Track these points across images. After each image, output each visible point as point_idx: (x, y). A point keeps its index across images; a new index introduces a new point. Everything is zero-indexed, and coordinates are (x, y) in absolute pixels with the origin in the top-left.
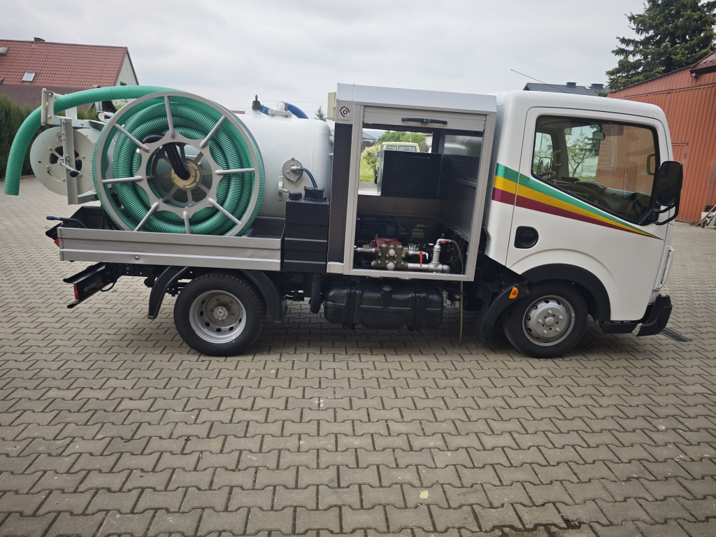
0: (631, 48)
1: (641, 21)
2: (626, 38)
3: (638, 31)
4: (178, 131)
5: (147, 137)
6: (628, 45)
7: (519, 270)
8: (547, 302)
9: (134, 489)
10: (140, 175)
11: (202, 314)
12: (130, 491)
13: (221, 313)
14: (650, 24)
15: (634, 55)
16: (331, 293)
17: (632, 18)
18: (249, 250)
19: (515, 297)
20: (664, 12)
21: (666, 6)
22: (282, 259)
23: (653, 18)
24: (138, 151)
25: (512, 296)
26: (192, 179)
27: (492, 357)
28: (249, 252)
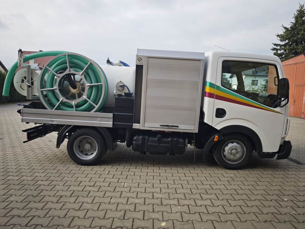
0: (279, 48)
1: (282, 37)
2: (276, 43)
3: (281, 40)
4: (72, 69)
5: (59, 72)
6: (277, 46)
7: (218, 128)
8: (233, 143)
9: (30, 216)
10: (56, 87)
11: (80, 147)
12: (28, 217)
13: (87, 146)
14: (286, 38)
15: (280, 51)
16: (135, 138)
17: (278, 36)
18: (99, 118)
19: (217, 140)
20: (292, 32)
21: (292, 30)
22: (113, 122)
23: (287, 35)
24: (55, 77)
25: (215, 140)
26: (77, 89)
27: (208, 169)
28: (99, 119)
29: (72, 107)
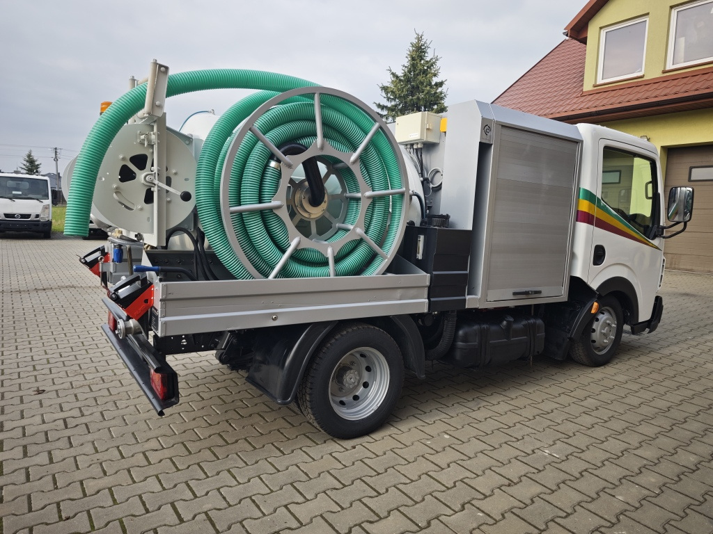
4: (328, 143)
5: (286, 147)
7: (595, 285)
10: (277, 201)
16: (461, 333)
17: (383, 88)
18: (399, 291)
22: (429, 298)
24: (273, 164)
25: (593, 311)
28: (399, 293)
29: (325, 263)
